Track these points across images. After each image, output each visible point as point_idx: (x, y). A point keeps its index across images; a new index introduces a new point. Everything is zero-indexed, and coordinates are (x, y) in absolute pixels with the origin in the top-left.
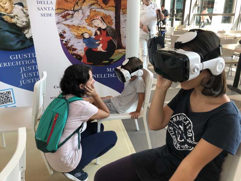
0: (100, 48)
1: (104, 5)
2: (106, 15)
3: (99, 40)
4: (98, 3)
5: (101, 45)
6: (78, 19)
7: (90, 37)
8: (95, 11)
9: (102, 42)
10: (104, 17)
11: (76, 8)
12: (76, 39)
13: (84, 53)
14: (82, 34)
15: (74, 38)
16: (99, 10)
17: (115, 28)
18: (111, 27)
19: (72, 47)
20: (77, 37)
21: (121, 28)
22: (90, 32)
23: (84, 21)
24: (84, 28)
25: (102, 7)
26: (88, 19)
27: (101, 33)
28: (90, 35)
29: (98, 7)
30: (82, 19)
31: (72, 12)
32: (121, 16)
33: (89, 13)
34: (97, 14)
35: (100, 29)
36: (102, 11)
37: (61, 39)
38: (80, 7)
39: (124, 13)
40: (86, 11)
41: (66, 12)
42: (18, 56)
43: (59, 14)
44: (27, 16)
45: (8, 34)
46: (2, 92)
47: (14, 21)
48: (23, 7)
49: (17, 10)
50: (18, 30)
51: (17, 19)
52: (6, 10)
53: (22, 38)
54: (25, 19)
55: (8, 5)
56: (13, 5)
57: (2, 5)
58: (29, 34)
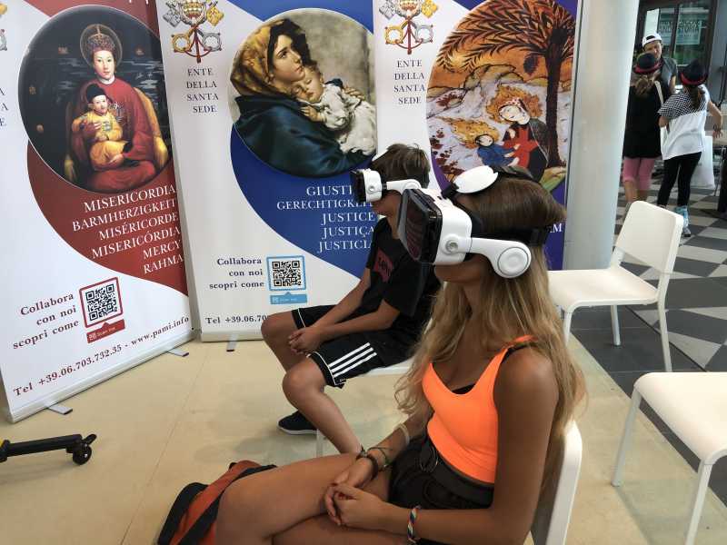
1: (525, 75)
2: (529, 95)
3: (513, 150)
4: (516, 71)
5: (516, 161)
6: (470, 108)
7: (492, 144)
8: (508, 88)
9: (518, 153)
11: (470, 83)
12: (465, 149)
14: (478, 138)
15: (459, 147)
16: (517, 86)
17: (545, 122)
18: (537, 120)
19: (455, 167)
20: (466, 144)
21: (559, 121)
22: (494, 133)
23: (484, 110)
24: (482, 124)
25: (522, 79)
26: (493, 107)
27: (517, 135)
28: (494, 140)
29: (516, 79)
30: (480, 106)
31: (461, 92)
32: (559, 95)
33: (494, 92)
34: (511, 94)
35: (515, 126)
36: (523, 87)
37: (434, 150)
38: (477, 81)
39: (565, 90)
40: (488, 90)
41: (448, 94)
42: (321, 189)
43: (435, 98)
44: (347, 107)
45: (307, 143)
46: (285, 261)
47: (321, 116)
48: (342, 87)
49: (331, 95)
50: (327, 136)
51: (328, 113)
52: (310, 95)
53: (332, 152)
54: (342, 114)
55: (312, 87)
56: (324, 86)
57: (303, 85)
58: (348, 144)
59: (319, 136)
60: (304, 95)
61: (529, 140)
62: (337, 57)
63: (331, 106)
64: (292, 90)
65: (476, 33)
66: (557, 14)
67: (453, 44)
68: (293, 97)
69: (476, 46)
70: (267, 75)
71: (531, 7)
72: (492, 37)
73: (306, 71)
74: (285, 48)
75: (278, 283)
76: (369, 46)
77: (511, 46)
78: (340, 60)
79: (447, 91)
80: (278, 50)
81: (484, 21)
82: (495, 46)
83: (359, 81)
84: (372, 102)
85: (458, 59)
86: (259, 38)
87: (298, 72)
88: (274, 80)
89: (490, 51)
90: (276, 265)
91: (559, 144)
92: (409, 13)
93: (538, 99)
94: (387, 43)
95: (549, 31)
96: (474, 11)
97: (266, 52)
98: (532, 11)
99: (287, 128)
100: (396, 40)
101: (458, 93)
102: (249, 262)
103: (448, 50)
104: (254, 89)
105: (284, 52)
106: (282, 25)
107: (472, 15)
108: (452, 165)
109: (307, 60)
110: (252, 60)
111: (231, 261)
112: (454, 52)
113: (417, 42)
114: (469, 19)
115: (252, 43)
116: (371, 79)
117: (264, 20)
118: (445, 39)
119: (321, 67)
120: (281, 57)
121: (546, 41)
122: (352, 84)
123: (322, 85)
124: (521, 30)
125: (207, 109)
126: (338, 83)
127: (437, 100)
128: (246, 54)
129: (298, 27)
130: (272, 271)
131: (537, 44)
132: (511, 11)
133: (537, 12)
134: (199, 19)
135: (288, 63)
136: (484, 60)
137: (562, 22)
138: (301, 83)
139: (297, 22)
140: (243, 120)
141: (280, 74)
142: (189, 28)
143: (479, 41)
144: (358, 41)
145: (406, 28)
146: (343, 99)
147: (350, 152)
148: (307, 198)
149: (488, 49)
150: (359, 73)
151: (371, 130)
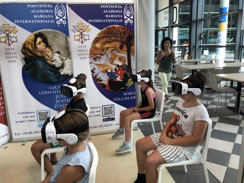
0: (118, 79)
1: (120, 50)
2: (122, 56)
3: (118, 73)
4: (117, 49)
5: (119, 77)
6: (103, 60)
7: (111, 72)
8: (115, 54)
9: (120, 74)
10: (121, 58)
11: (103, 53)
12: (102, 73)
13: (107, 83)
14: (106, 70)
15: (101, 73)
16: (117, 53)
17: (127, 65)
18: (125, 64)
20: (103, 72)
21: (132, 64)
22: (111, 68)
24: (107, 65)
26: (110, 60)
27: (119, 69)
28: (112, 70)
29: (117, 51)
30: (106, 60)
32: (131, 56)
34: (116, 56)
35: (118, 66)
36: (120, 54)
37: (92, 74)
38: (105, 52)
39: (133, 55)
40: (109, 55)
41: (96, 56)
42: (55, 87)
43: (91, 57)
44: (62, 60)
45: (49, 72)
46: (43, 112)
47: (53, 63)
48: (60, 54)
49: (56, 56)
50: (56, 70)
51: (56, 62)
52: (49, 57)
53: (58, 75)
54: (61, 62)
55: (50, 54)
56: (54, 53)
57: (47, 53)
58: (63, 72)
59: (53, 70)
60: (47, 56)
61: (123, 70)
62: (58, 45)
63: (57, 60)
64: (43, 55)
65: (103, 37)
66: (128, 32)
67: (96, 40)
68: (43, 57)
69: (103, 41)
70: (34, 50)
71: (120, 30)
72: (108, 38)
73: (48, 49)
74: (40, 42)
75: (41, 120)
76: (68, 41)
77: (115, 41)
78: (59, 45)
79: (95, 55)
80: (37, 42)
81: (106, 34)
82: (110, 41)
83: (66, 52)
84: (70, 59)
85: (98, 45)
86: (31, 39)
87: (45, 49)
88: (37, 52)
89: (108, 43)
90: (40, 113)
91: (132, 71)
92: (81, 31)
93: (125, 58)
94: (75, 40)
95: (126, 37)
96: (102, 30)
97: (33, 43)
98: (121, 31)
99: (42, 67)
100: (78, 39)
101: (99, 56)
102: (30, 113)
103: (95, 42)
104: (30, 55)
105: (40, 43)
106: (38, 34)
107: (102, 32)
108: (99, 78)
109: (47, 45)
110: (29, 45)
111: (23, 113)
112: (97, 43)
113: (84, 40)
114: (101, 33)
115: (28, 40)
116: (69, 51)
117: (32, 33)
118: (94, 39)
119: (53, 48)
120: (39, 44)
121: (126, 40)
122: (64, 53)
123: (53, 53)
124: (118, 37)
125: (13, 61)
126: (58, 52)
127: (92, 58)
128: (26, 43)
129: (44, 35)
130: (38, 116)
131: (123, 41)
132: (114, 31)
133: (122, 31)
134: (9, 32)
135: (41, 46)
136: (107, 45)
137: (130, 34)
138: (46, 53)
139: (43, 33)
140: (26, 65)
141: (38, 50)
142: (5, 35)
143: (104, 40)
144: (65, 39)
145: (80, 36)
146: (60, 58)
147: (64, 74)
148: (50, 90)
149: (108, 42)
150: (66, 50)
151: (71, 68)
